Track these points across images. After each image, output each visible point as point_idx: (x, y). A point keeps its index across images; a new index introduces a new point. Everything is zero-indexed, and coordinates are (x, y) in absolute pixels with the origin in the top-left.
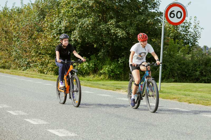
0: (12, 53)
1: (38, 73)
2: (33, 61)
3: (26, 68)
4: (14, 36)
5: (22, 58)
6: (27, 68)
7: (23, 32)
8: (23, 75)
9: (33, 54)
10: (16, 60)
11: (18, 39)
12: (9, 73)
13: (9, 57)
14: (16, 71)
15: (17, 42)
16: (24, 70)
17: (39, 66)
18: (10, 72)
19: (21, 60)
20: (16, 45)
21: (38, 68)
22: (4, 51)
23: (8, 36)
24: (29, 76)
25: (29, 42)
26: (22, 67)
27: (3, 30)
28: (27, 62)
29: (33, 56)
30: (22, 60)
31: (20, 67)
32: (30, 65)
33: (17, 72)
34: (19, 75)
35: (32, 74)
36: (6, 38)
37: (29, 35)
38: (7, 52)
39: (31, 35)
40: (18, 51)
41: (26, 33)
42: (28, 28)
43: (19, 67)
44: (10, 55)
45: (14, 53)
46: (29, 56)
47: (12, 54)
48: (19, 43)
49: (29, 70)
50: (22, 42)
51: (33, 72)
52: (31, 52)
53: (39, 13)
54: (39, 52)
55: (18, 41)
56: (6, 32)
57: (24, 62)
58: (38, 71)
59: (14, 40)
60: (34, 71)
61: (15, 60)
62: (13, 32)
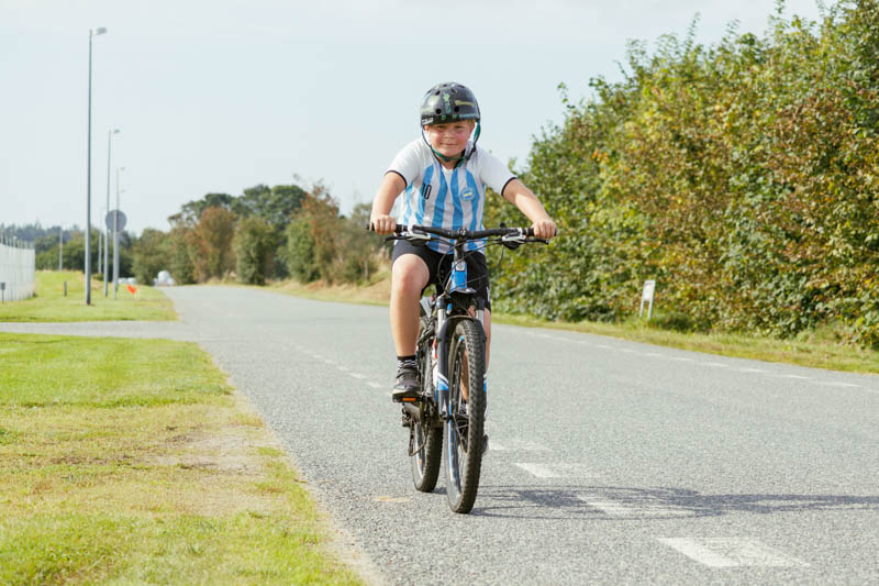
0: (723, 248)
1: (858, 348)
2: (838, 287)
3: (793, 326)
4: (737, 165)
5: (776, 273)
6: (800, 327)
7: (787, 136)
8: (784, 357)
9: (835, 252)
10: (746, 286)
11: (753, 179)
12: (713, 348)
13: (710, 272)
14: (747, 340)
15: (751, 194)
16: (783, 336)
17: (867, 312)
18: (716, 344)
19: (771, 286)
20: (745, 210)
21: (858, 322)
22: (684, 241)
23: (705, 170)
24: (819, 364)
25: (817, 187)
26: (775, 323)
27: (678, 137)
28: (800, 297)
29: (835, 263)
30: (777, 286)
31: (766, 319)
32: (813, 309)
33: (754, 344)
34: (764, 357)
35: (834, 355)
36: (692, 179)
37: (820, 149)
38: (698, 248)
39: (828, 152)
40: (753, 238)
41: (801, 144)
42: (812, 115)
43: (759, 321)
44: (715, 262)
45: (735, 250)
46: (816, 261)
47: (724, 255)
48: (760, 197)
49: (812, 336)
50: (774, 193)
51: (835, 344)
52: (823, 242)
53: (868, 35)
54: (869, 238)
55: (756, 189)
56: (692, 149)
57: (786, 296)
58: (859, 336)
59: (737, 183)
60: (838, 337)
61: (739, 283)
62: (730, 145)
